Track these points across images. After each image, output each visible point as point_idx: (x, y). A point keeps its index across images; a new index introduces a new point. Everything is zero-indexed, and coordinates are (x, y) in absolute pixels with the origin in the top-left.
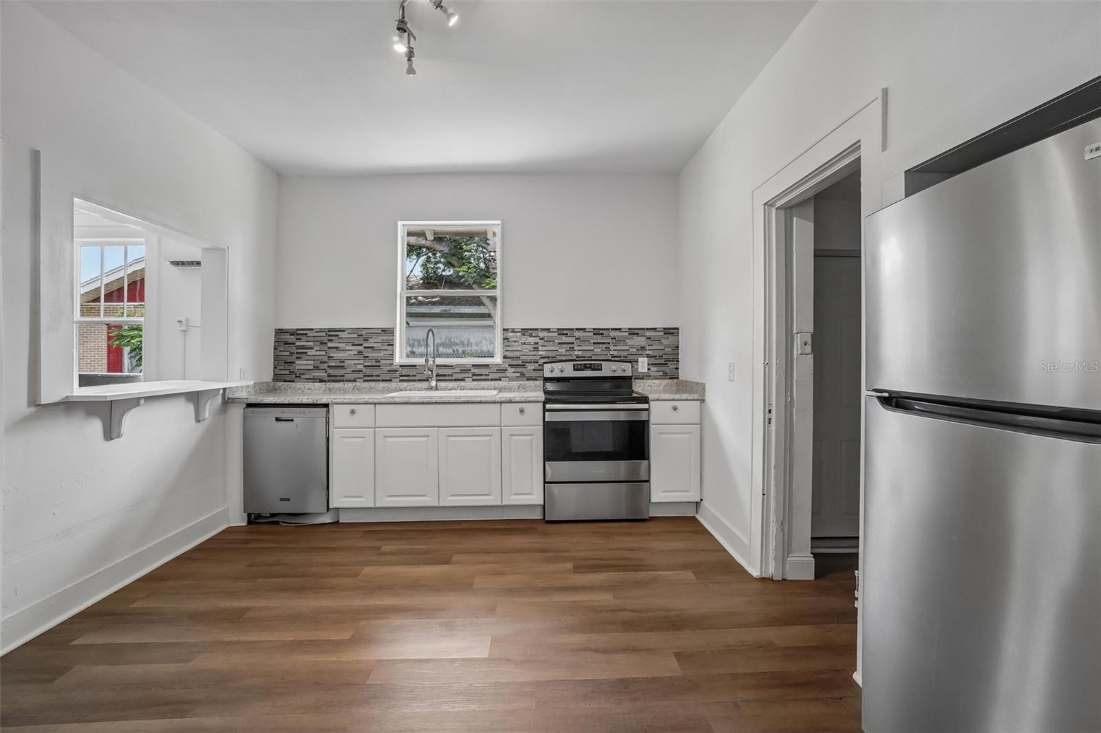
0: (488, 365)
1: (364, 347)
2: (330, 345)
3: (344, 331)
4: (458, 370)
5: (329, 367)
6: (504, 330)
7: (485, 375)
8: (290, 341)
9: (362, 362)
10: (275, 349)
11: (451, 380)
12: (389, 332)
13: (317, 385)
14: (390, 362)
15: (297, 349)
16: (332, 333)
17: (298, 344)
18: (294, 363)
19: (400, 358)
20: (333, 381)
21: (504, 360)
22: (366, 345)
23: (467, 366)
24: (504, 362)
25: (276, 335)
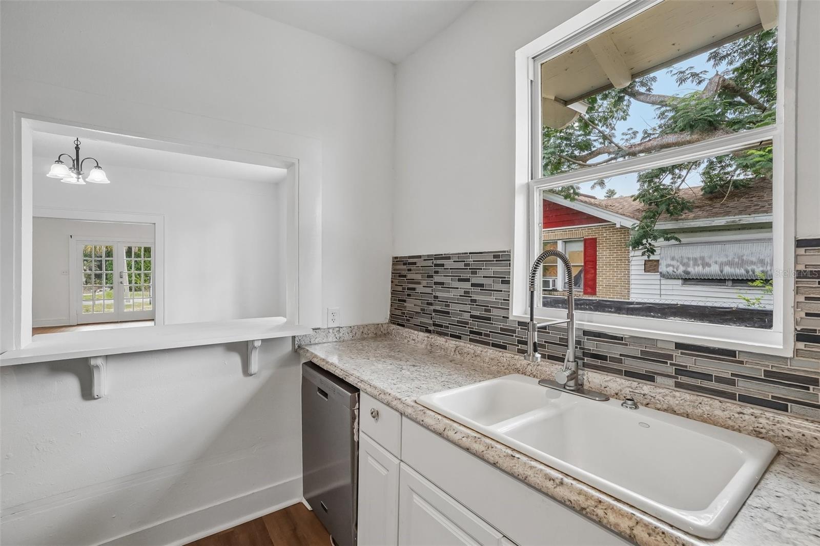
0: (732, 353)
1: (473, 285)
2: (437, 279)
3: (449, 258)
4: (635, 350)
5: (435, 311)
6: (800, 243)
7: (720, 380)
8: (403, 273)
9: (468, 308)
10: (392, 282)
11: (618, 372)
12: (503, 258)
13: (422, 335)
14: (502, 313)
15: (408, 283)
16: (438, 261)
17: (410, 276)
18: (405, 301)
21: (801, 345)
22: (474, 281)
23: (660, 345)
24: (797, 352)
25: (393, 264)
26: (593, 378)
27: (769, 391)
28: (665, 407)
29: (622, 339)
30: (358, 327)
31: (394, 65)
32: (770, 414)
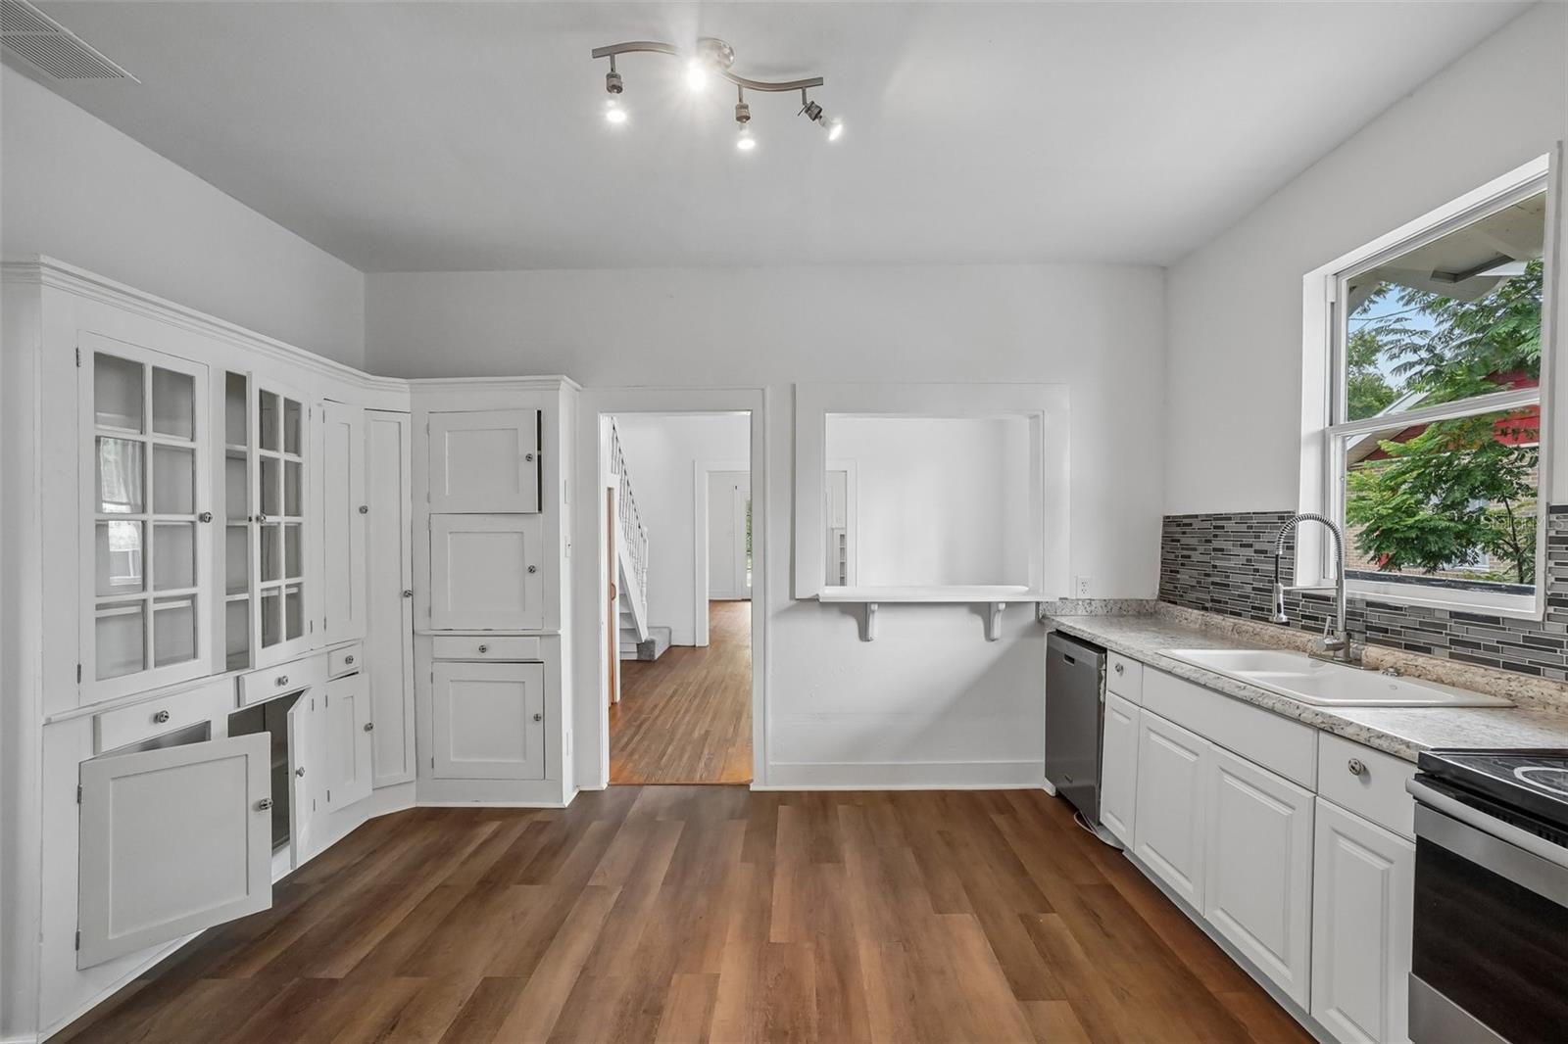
0: (1495, 620)
1: (1256, 552)
2: (1216, 544)
3: (1230, 519)
4: (1412, 620)
5: (1213, 583)
6: (1550, 509)
7: (1487, 648)
8: (1177, 536)
9: (1250, 579)
10: (1163, 548)
11: (1397, 645)
12: (1287, 520)
13: (1197, 613)
14: (1289, 584)
15: (1183, 549)
16: (1218, 520)
17: (1185, 540)
18: (1178, 572)
19: (1307, 575)
20: (1219, 611)
21: (1551, 610)
22: (1257, 547)
23: (1437, 614)
24: (1548, 617)
25: (1164, 526)
26: (1373, 652)
27: (1526, 658)
28: (1434, 677)
29: (1401, 609)
30: (1116, 602)
31: (1164, 268)
32: (1524, 677)
